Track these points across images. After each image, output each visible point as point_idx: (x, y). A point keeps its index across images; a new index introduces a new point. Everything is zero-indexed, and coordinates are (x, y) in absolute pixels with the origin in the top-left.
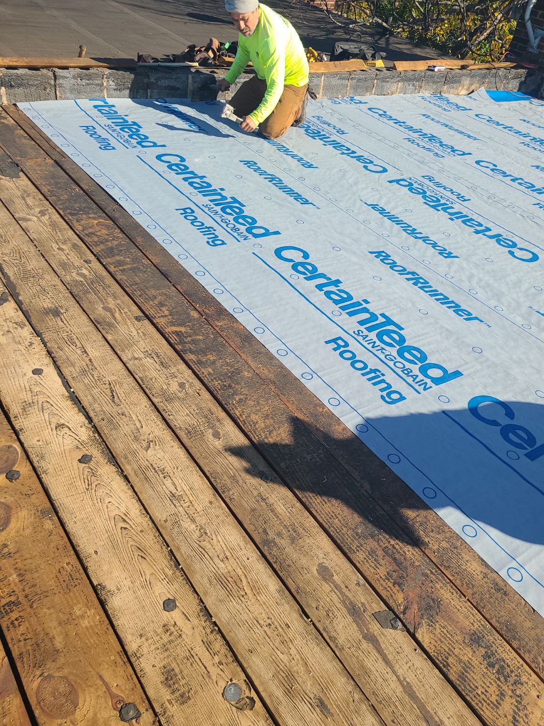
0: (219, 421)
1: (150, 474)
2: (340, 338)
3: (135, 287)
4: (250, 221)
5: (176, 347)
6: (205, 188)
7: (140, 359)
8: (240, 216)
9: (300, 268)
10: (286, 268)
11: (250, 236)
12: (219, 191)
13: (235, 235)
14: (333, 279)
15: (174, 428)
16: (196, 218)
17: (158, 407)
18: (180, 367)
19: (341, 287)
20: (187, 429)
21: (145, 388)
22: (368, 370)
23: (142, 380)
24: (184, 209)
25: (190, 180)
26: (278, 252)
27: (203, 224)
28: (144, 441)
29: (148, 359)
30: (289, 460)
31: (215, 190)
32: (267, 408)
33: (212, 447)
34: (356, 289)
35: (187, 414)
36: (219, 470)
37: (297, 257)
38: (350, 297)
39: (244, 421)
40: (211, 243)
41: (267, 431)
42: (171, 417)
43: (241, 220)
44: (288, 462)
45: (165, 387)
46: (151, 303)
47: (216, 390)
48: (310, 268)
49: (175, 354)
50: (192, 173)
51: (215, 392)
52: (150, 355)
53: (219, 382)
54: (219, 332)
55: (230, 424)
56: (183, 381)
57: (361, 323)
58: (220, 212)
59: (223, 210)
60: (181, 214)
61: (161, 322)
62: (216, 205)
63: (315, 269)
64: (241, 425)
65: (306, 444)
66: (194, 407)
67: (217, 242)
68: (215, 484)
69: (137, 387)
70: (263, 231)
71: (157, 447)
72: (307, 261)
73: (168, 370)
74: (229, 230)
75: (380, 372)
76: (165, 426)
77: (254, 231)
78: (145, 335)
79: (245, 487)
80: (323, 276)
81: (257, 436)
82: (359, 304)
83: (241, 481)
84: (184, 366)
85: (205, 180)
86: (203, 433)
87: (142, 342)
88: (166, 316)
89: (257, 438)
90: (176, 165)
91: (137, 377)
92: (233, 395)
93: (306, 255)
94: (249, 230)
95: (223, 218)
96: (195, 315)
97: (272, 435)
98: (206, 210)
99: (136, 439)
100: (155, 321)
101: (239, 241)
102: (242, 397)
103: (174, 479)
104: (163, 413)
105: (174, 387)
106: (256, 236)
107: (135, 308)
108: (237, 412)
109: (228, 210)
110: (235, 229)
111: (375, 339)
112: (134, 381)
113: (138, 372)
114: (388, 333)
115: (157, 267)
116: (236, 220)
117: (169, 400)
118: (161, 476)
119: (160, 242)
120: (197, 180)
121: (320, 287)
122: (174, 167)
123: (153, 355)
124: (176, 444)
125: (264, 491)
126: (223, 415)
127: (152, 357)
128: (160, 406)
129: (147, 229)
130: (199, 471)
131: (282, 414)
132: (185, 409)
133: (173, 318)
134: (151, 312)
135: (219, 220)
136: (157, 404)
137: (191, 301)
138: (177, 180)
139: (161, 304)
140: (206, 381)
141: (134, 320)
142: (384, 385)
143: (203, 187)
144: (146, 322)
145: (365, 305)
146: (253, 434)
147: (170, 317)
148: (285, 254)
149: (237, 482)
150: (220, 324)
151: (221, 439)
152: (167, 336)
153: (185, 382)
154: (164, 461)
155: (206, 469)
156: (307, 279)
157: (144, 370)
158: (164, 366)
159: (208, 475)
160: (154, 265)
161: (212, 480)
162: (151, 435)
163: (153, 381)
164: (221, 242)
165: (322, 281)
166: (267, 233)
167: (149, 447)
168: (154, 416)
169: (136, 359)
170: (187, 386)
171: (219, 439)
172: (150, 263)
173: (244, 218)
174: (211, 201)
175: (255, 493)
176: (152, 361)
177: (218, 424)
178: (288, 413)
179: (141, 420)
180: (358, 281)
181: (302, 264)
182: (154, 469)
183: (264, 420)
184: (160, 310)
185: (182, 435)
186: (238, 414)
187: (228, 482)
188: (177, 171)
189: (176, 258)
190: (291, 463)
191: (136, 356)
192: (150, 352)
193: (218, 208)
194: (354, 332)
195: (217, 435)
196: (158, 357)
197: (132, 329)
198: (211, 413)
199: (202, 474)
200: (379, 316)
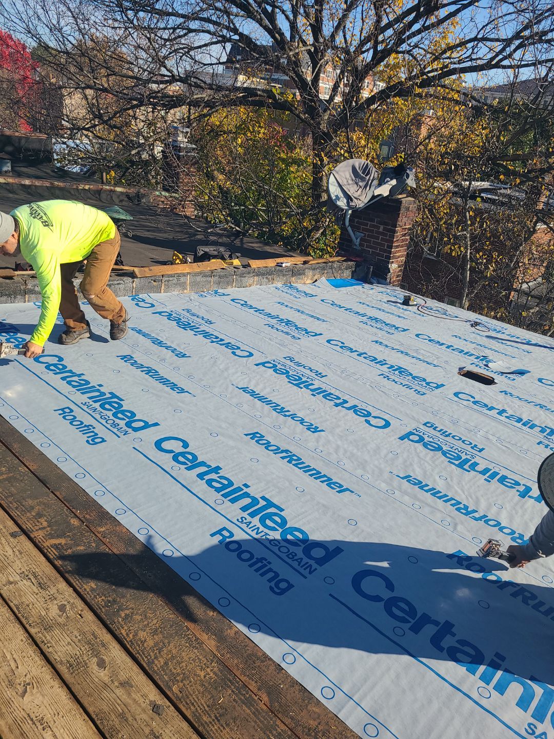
0: (104, 645)
1: (26, 727)
2: (224, 529)
3: (11, 499)
4: (129, 414)
5: (56, 563)
6: (83, 386)
7: (16, 583)
8: (119, 410)
9: (181, 459)
10: (166, 460)
11: (130, 430)
12: (98, 387)
13: (115, 430)
14: (213, 466)
15: (54, 662)
16: (75, 417)
17: (36, 639)
18: (60, 586)
19: (222, 473)
20: (68, 662)
21: (21, 617)
22: (255, 560)
23: (18, 608)
24: (62, 410)
25: (68, 379)
26: (158, 444)
27: (82, 423)
28: (20, 684)
29: (25, 581)
30: (182, 682)
31: (94, 387)
32: (155, 621)
33: (96, 680)
34: (236, 474)
35: (69, 643)
36: (106, 709)
37: (177, 447)
38: (231, 484)
39: (131, 641)
40: (91, 442)
41: (157, 649)
42: (51, 649)
43: (120, 415)
44: (181, 684)
45: (43, 613)
46: (28, 514)
47: (100, 608)
48: (190, 457)
49: (54, 572)
50: (70, 371)
51: (99, 611)
52: (27, 576)
53: (103, 598)
54: (102, 538)
55: (116, 648)
56: (63, 603)
57: (244, 509)
58: (99, 409)
59: (102, 406)
60: (60, 414)
61: (39, 535)
62: (95, 402)
63: (195, 457)
64: (128, 646)
65: (199, 658)
66: (76, 633)
67: (97, 440)
68: (101, 727)
69: (12, 618)
70: (142, 424)
71: (35, 691)
72: (187, 450)
73: (47, 592)
74: (108, 426)
75: (266, 560)
76: (43, 662)
77: (134, 425)
78: (21, 553)
79: (136, 725)
80: (203, 464)
81: (146, 657)
82: (240, 489)
83: (130, 719)
84: (64, 584)
85: (83, 377)
86: (86, 664)
87: (18, 562)
88: (44, 528)
89: (146, 659)
90: (55, 365)
91: (11, 604)
92: (118, 611)
93: (186, 445)
94: (128, 425)
95: (102, 414)
96: (75, 523)
97: (162, 653)
98: (85, 408)
99: (11, 684)
100: (32, 536)
101: (119, 437)
102: (127, 612)
103: (55, 729)
104: (42, 645)
105: (54, 611)
106: (136, 430)
107: (10, 523)
108: (123, 631)
109: (107, 406)
110: (115, 425)
111: (259, 525)
112: (9, 610)
113: (12, 598)
114: (270, 516)
115: (34, 474)
116: (115, 415)
117: (48, 628)
118: (40, 727)
119: (38, 446)
120: (76, 379)
121: (201, 476)
122: (52, 368)
123: (30, 576)
124: (56, 683)
125: (157, 727)
126: (107, 637)
127: (29, 579)
128: (38, 637)
129: (25, 434)
130: (84, 714)
131: (171, 626)
132: (67, 637)
133: (52, 530)
134: (28, 526)
135: (98, 417)
136: (34, 635)
137: (71, 508)
138: (55, 379)
139: (39, 515)
140: (88, 598)
141: (9, 537)
142: (271, 575)
143: (81, 385)
144: (23, 538)
145: (245, 490)
146: (141, 656)
147: (49, 529)
148: (165, 445)
149: (126, 720)
150: (102, 530)
151: (107, 668)
152: (46, 551)
153: (66, 603)
154: (43, 707)
155: (91, 710)
156: (188, 469)
157: (20, 596)
158: (42, 588)
159: (94, 716)
160: (32, 472)
161: (98, 722)
162: (28, 676)
163: (31, 607)
164: (101, 440)
165: (203, 469)
166: (147, 425)
167: (25, 692)
168: (31, 651)
169: (11, 583)
170: (68, 607)
171: (105, 668)
172: (27, 470)
173: (123, 412)
174: (90, 398)
175: (147, 731)
176: (28, 583)
177: (102, 650)
178: (177, 624)
179: (17, 658)
180: (237, 465)
181: (182, 454)
182: (32, 720)
183: (153, 635)
184: (38, 522)
185: (63, 670)
186: (124, 634)
187: (117, 722)
188: (55, 370)
189: (55, 462)
190: (184, 685)
191: (11, 579)
192: (26, 573)
193: (97, 405)
194: (238, 520)
195: (101, 664)
196: (36, 577)
197: (8, 548)
198: (95, 637)
199: (86, 717)
200: (260, 500)
